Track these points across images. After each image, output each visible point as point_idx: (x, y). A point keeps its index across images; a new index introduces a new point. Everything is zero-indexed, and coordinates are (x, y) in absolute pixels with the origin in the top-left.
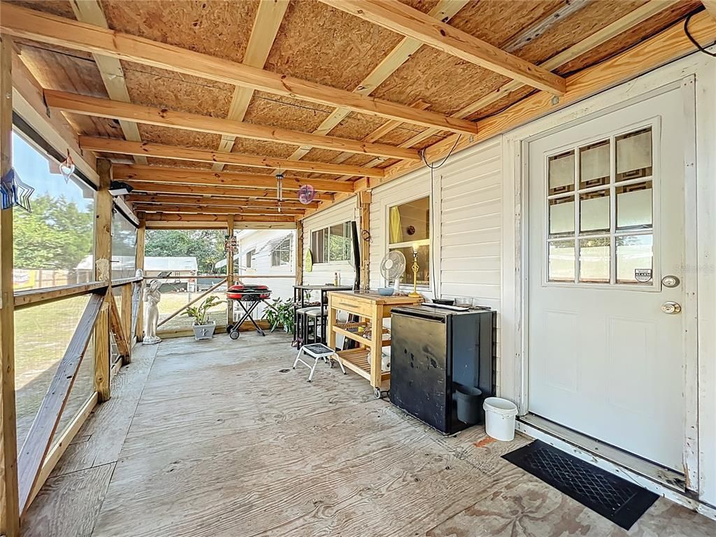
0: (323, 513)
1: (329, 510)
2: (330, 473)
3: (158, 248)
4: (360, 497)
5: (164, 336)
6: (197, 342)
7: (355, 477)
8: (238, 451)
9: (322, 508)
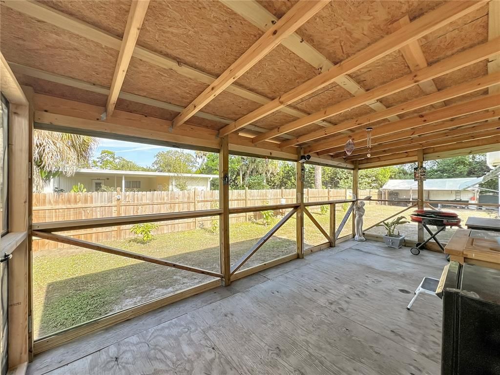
0: (272, 353)
1: (275, 355)
2: (305, 350)
3: (439, 172)
4: (293, 371)
5: (369, 238)
6: (386, 248)
7: (311, 365)
8: (298, 305)
9: (275, 352)
